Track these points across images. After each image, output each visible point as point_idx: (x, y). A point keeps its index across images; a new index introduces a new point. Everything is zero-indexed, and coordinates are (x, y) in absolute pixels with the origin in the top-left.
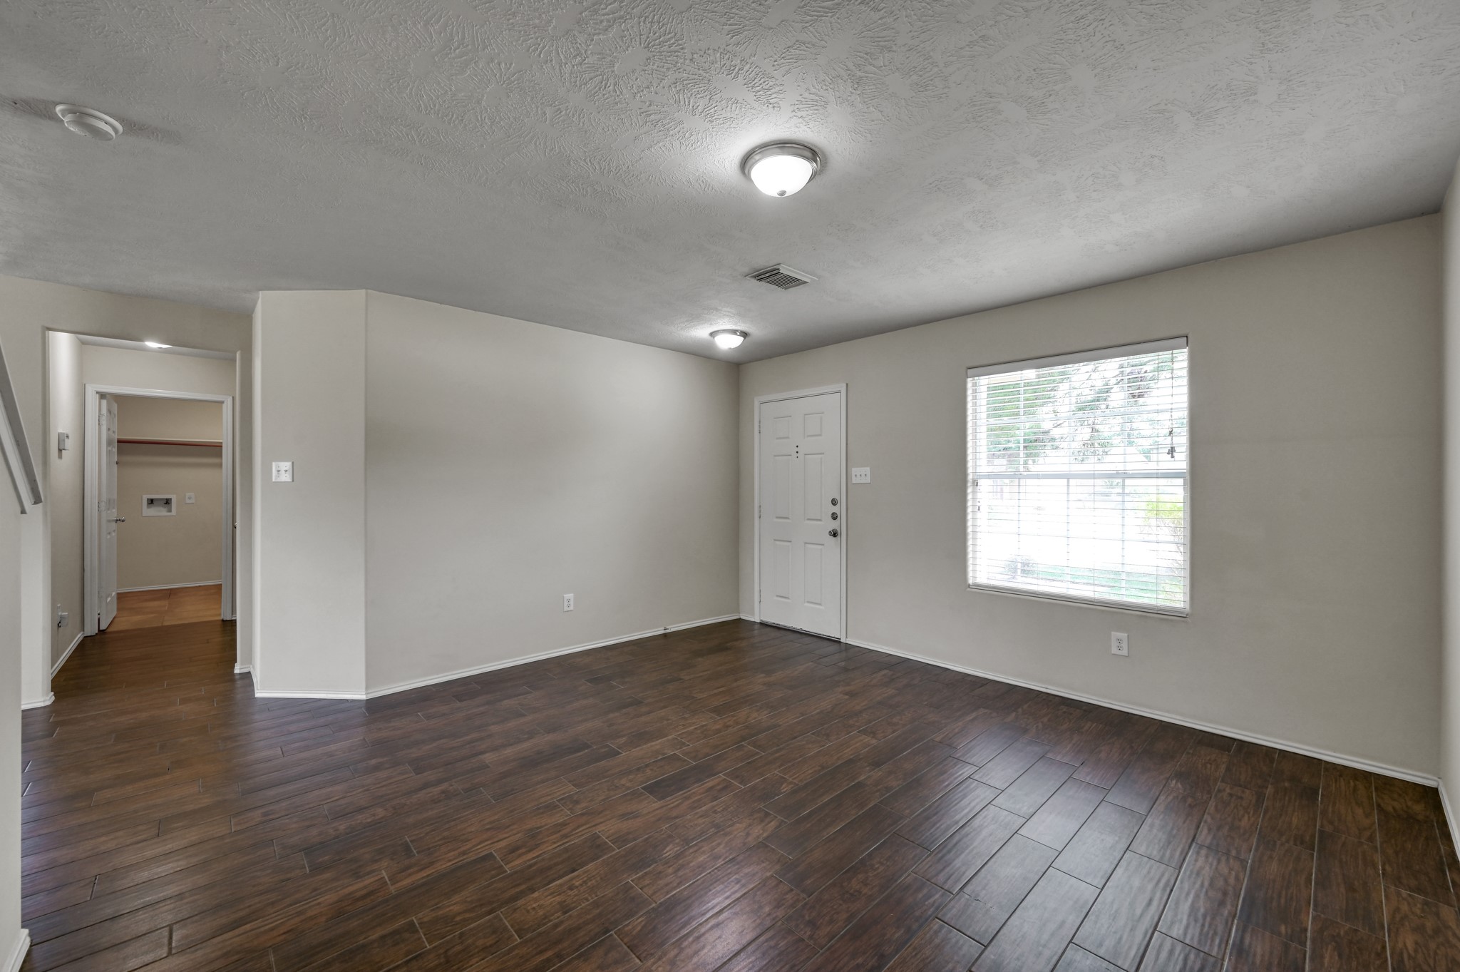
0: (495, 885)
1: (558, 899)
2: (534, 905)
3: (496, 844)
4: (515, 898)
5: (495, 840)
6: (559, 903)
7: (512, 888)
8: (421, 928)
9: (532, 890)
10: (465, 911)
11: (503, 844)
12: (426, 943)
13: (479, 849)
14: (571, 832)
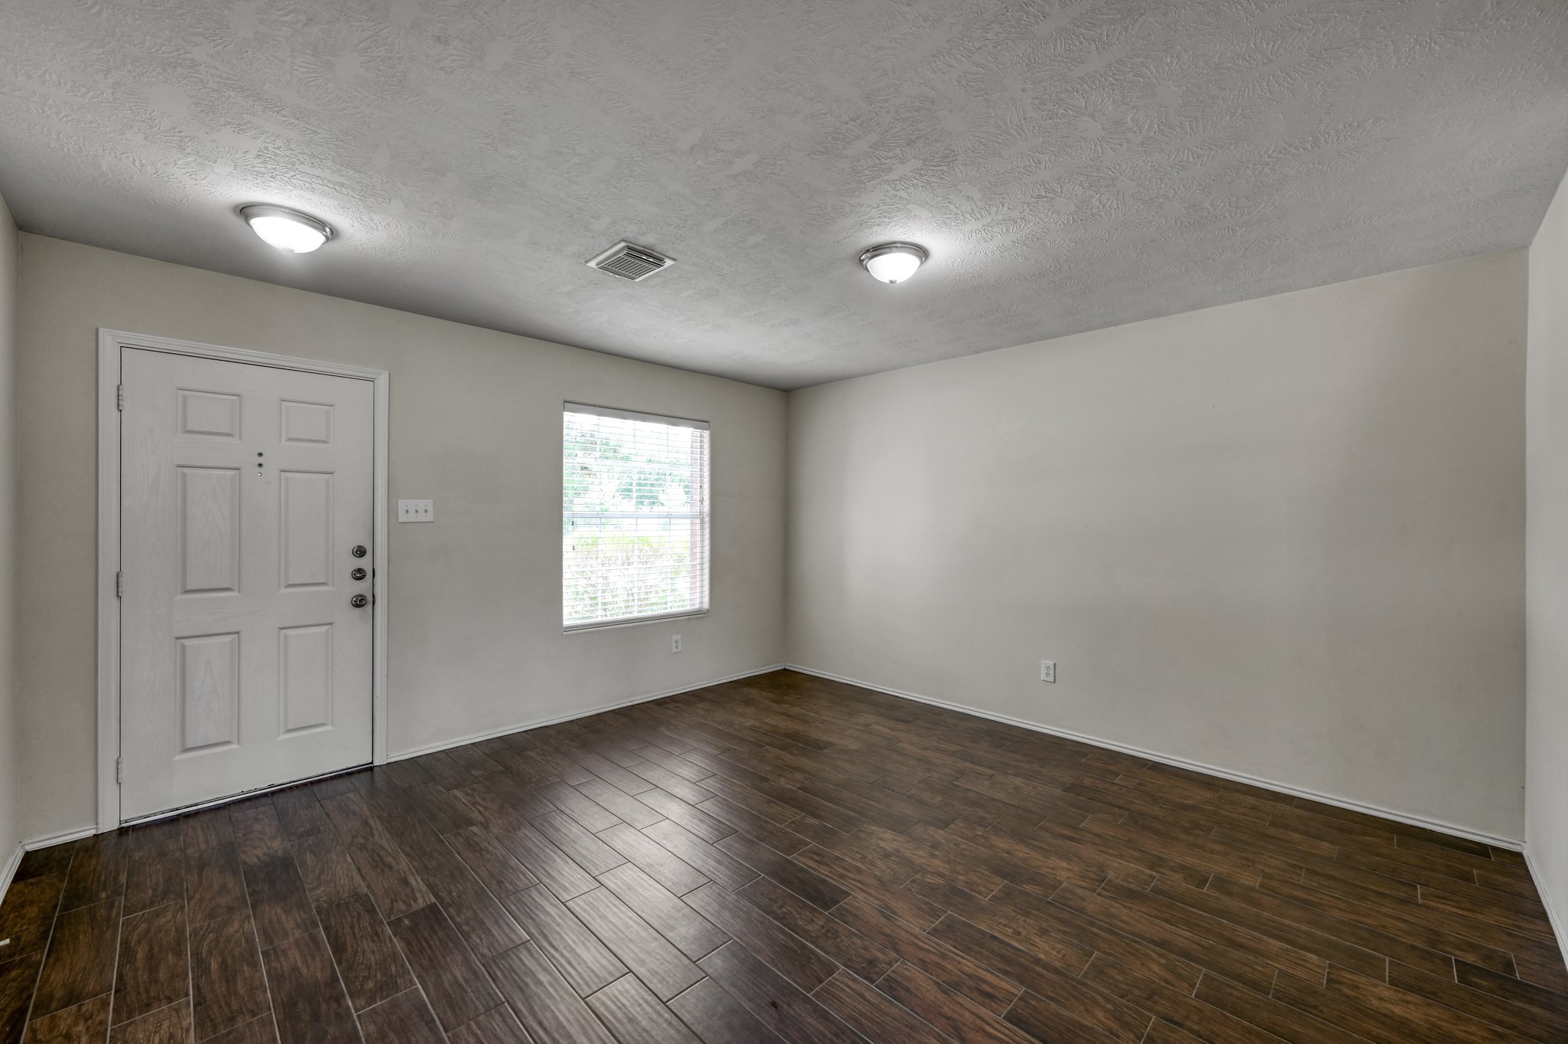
0: (1050, 993)
1: (1036, 939)
2: (1054, 953)
3: (988, 1019)
4: (1056, 971)
5: (979, 1022)
6: (1041, 937)
7: (1044, 978)
8: (1143, 1034)
9: (1037, 961)
10: (1098, 1004)
11: (983, 1012)
12: (1152, 1020)
13: (1004, 1034)
14: (934, 953)
